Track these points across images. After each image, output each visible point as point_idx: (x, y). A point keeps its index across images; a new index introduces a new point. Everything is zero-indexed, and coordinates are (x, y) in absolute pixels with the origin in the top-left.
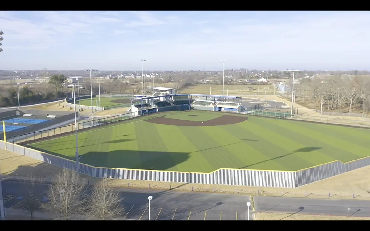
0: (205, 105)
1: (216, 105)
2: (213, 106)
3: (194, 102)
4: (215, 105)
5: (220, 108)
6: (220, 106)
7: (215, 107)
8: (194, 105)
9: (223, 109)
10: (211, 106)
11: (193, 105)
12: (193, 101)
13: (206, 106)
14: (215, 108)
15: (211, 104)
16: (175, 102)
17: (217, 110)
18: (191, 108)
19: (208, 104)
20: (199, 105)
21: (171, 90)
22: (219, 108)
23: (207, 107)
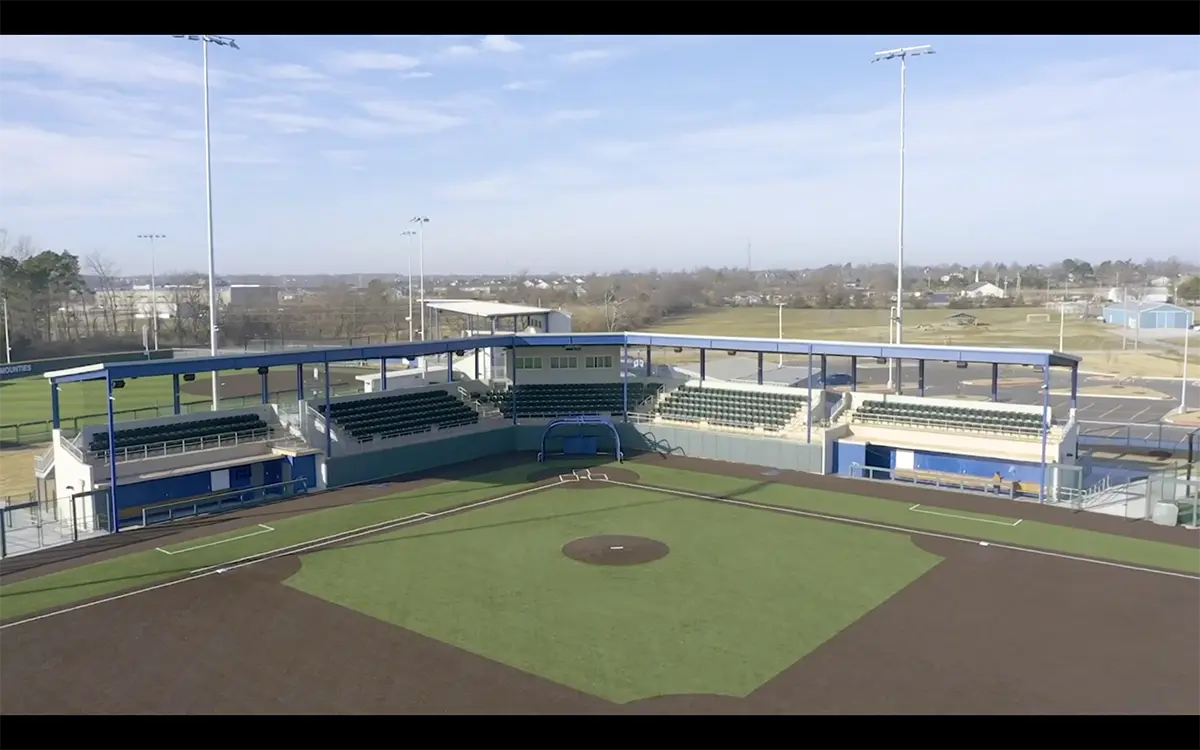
0: (749, 420)
1: (843, 421)
2: (819, 435)
3: (662, 397)
4: (833, 426)
5: (879, 457)
6: (879, 433)
7: (835, 445)
8: (658, 419)
9: (904, 462)
10: (796, 430)
11: (656, 425)
12: (654, 389)
13: (759, 430)
14: (834, 448)
15: (802, 415)
16: (525, 399)
17: (853, 468)
18: (637, 447)
19: (776, 410)
20: (704, 425)
21: (547, 314)
22: (869, 446)
23: (764, 445)
